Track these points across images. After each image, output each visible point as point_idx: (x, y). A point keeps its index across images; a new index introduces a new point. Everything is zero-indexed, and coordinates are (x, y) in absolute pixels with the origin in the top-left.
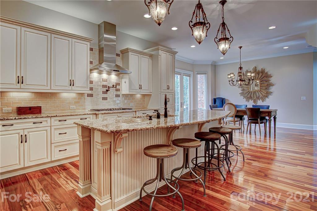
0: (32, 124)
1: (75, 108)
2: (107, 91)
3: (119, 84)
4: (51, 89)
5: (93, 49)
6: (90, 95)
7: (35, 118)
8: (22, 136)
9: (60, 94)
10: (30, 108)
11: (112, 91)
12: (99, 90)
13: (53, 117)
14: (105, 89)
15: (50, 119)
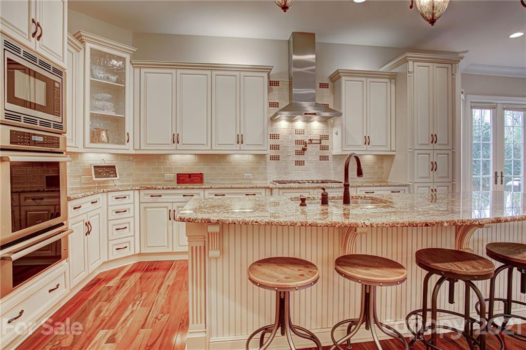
0: (182, 197)
1: (252, 177)
2: (304, 150)
3: (326, 137)
4: (211, 150)
5: (280, 83)
6: (275, 158)
7: (185, 189)
8: (170, 210)
9: (230, 156)
10: (190, 175)
11: (313, 151)
12: (290, 148)
13: (206, 188)
14: (300, 147)
15: (203, 192)
